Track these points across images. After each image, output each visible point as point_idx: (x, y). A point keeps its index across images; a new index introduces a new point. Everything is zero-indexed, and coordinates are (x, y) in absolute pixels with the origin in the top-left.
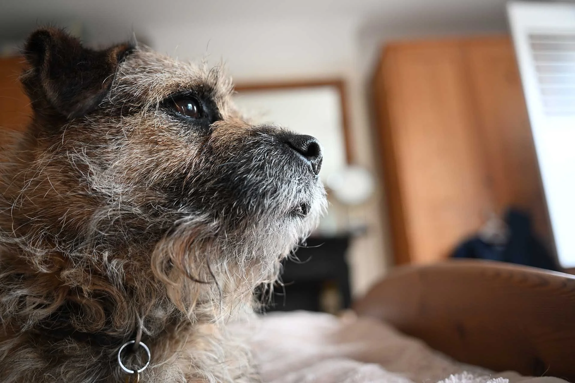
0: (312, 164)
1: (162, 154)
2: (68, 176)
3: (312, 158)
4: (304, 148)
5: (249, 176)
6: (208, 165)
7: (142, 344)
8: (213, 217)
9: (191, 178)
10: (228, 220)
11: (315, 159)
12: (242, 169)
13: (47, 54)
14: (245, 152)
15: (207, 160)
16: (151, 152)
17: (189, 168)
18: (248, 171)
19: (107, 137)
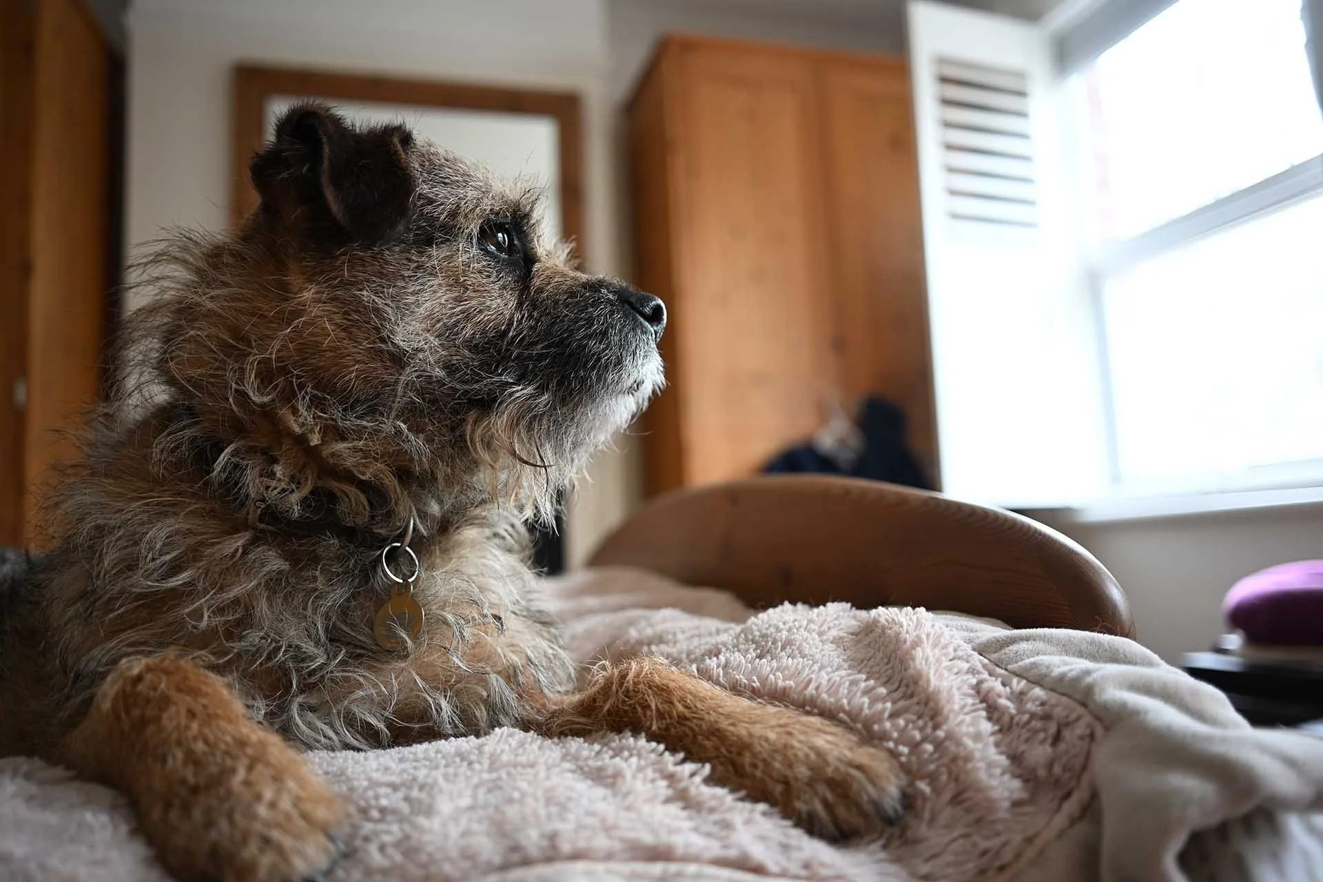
0: (655, 331)
1: (474, 302)
2: (350, 320)
3: (655, 323)
4: (647, 310)
5: (592, 343)
6: (532, 323)
7: (408, 549)
8: (542, 389)
9: (513, 337)
10: (561, 394)
11: (657, 326)
12: (582, 333)
13: (326, 150)
14: (582, 311)
15: (531, 316)
16: (459, 300)
17: (510, 324)
18: (589, 337)
19: (406, 274)
